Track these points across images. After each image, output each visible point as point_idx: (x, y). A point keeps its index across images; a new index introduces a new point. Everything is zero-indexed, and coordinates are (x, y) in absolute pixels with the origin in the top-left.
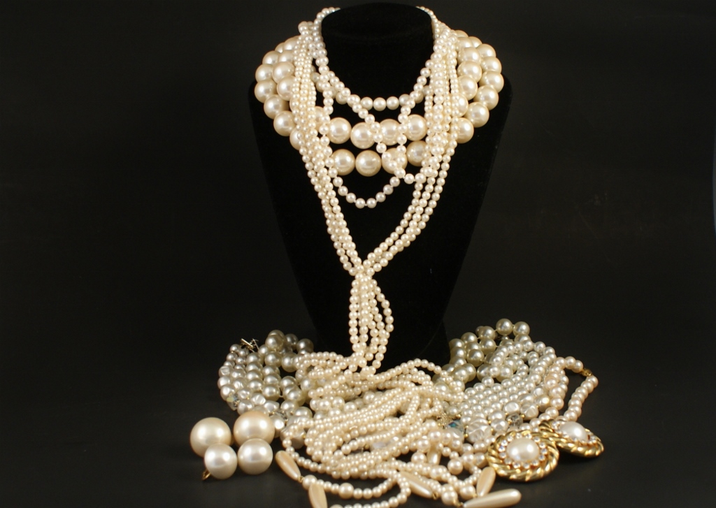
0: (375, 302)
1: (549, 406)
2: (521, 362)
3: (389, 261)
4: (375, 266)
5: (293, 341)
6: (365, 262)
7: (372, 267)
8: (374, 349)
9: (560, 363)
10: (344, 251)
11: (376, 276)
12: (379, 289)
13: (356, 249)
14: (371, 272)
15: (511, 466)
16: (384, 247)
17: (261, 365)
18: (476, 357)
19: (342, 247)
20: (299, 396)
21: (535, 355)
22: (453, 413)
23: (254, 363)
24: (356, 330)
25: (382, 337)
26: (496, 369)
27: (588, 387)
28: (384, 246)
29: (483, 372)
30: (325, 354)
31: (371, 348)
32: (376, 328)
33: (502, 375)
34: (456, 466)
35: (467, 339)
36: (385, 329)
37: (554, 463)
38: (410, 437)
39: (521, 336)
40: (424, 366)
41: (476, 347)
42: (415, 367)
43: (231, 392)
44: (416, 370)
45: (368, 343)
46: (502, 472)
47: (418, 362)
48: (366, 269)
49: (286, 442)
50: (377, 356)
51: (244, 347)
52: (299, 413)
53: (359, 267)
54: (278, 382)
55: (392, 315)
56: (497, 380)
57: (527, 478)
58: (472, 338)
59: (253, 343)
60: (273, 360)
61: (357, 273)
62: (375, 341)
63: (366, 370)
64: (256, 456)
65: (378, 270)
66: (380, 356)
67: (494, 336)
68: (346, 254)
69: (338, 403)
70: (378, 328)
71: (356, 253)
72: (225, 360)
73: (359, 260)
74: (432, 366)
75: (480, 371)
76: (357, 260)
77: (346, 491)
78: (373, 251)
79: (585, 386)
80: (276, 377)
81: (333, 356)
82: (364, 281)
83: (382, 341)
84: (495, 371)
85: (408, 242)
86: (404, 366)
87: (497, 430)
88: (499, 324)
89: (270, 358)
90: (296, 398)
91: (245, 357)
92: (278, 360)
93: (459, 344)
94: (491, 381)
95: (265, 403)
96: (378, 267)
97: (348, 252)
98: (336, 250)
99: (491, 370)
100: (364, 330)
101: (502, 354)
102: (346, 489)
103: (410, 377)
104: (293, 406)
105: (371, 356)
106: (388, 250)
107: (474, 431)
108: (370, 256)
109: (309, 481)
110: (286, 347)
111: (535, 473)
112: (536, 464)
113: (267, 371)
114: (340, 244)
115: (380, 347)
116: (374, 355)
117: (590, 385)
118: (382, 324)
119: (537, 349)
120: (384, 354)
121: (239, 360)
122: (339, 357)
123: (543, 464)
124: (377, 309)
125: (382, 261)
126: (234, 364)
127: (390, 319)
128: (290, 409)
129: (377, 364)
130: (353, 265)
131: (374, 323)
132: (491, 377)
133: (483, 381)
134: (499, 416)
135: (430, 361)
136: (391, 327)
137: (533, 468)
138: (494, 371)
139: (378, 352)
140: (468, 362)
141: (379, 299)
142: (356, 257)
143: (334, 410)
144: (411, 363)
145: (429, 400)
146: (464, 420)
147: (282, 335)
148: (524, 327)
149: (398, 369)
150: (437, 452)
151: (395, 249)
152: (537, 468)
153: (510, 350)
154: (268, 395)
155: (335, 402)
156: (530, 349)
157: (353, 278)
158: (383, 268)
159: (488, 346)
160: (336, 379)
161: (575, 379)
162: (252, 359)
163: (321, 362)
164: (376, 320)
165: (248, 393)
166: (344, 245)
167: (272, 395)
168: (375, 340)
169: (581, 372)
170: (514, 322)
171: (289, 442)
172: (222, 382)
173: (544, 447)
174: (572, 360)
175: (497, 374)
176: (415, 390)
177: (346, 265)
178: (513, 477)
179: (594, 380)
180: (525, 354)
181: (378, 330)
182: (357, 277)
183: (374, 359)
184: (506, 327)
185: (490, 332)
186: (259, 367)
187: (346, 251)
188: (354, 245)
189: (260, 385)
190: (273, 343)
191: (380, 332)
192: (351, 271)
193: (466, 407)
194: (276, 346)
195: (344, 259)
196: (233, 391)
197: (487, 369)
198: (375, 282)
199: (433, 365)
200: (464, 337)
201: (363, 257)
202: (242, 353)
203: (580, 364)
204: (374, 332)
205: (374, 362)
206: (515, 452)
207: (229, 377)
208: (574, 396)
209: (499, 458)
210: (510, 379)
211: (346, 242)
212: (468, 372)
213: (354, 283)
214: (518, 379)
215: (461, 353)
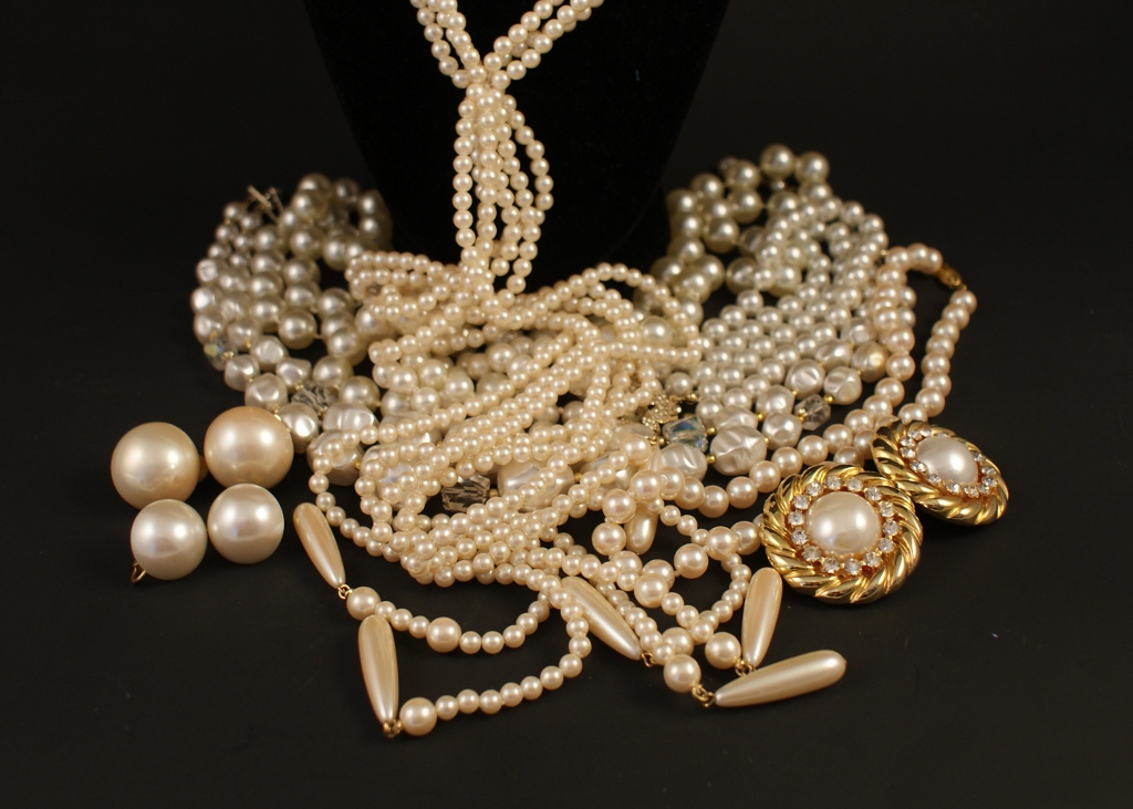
0: (511, 146)
1: (883, 374)
2: (814, 248)
3: (543, 56)
4: (512, 68)
5: (349, 193)
6: (488, 59)
7: (504, 69)
8: (510, 252)
9: (900, 262)
10: (440, 32)
11: (513, 89)
12: (520, 117)
13: (467, 29)
14: (501, 80)
15: (817, 565)
16: (531, 22)
17: (282, 257)
18: (724, 235)
19: (435, 22)
20: (353, 344)
21: (843, 232)
22: (680, 387)
23: (268, 253)
24: (468, 217)
25: (528, 223)
26: (768, 274)
27: (957, 318)
28: (530, 19)
29: (738, 276)
30: (405, 259)
31: (505, 249)
32: (515, 204)
33: (781, 285)
34: (693, 563)
35: (703, 188)
36: (534, 205)
37: (912, 552)
38: (591, 483)
39: (812, 186)
40: (618, 278)
41: (722, 210)
42: (601, 282)
43: (214, 329)
44: (600, 288)
45: (498, 237)
46: (796, 579)
47: (606, 271)
48: (490, 74)
49: (318, 482)
50: (517, 266)
51: (252, 207)
52: (349, 394)
53: (476, 70)
54: (313, 300)
55: (550, 173)
56: (770, 298)
57: (855, 598)
58: (713, 186)
59: (271, 200)
60: (307, 245)
61: (471, 83)
62: (513, 234)
63: (493, 306)
64: (248, 527)
65: (517, 77)
66: (525, 267)
67: (757, 181)
68: (444, 38)
69: (433, 375)
70: (520, 204)
71: (466, 38)
72: (212, 239)
73: (475, 54)
74: (635, 277)
75: (734, 272)
76: (469, 53)
77: (444, 637)
78: (505, 33)
79: (951, 315)
80: (310, 289)
81: (422, 264)
82: (487, 104)
83: (527, 232)
84: (765, 277)
85: (588, 11)
86: (577, 282)
87: (777, 441)
88: (767, 156)
89: (300, 240)
90: (346, 348)
91: (253, 233)
92: (316, 245)
93: (688, 202)
94: (756, 299)
95: (283, 362)
96: (517, 70)
97: (450, 32)
98: (422, 28)
99: (758, 276)
100: (487, 214)
101: (779, 236)
102: (442, 631)
103: (589, 303)
104: (339, 371)
105: (504, 265)
106: (541, 28)
107: (731, 450)
108: (498, 44)
109: (362, 600)
110: (335, 207)
111: (873, 584)
112: (874, 563)
113: (294, 271)
114: (432, 16)
115: (524, 247)
116: (511, 263)
117: (962, 314)
118: (528, 195)
119: (847, 218)
120: (533, 262)
121: (241, 241)
122: (434, 268)
123: (889, 561)
124: (516, 163)
125: (526, 57)
126: (229, 250)
127: (546, 183)
128: (333, 377)
129: (518, 282)
130: (461, 66)
131: (509, 195)
132: (755, 292)
133: (739, 299)
134: (781, 403)
135: (630, 266)
136: (547, 200)
137: (868, 572)
138: (763, 279)
139: (519, 257)
140: (710, 251)
141: (521, 140)
142: (470, 47)
143: (423, 394)
144: (592, 275)
145: (630, 366)
146: (704, 410)
147: (325, 183)
148: (818, 165)
149: (564, 290)
150: (648, 516)
151: (556, 28)
152: (878, 571)
153: (793, 222)
154: (291, 336)
155: (426, 372)
156: (831, 216)
157: (461, 94)
158: (528, 70)
159: (746, 206)
160: (427, 324)
161: (929, 297)
162: (264, 239)
163: (396, 276)
164: (515, 186)
165: (249, 332)
166: (441, 17)
167: (299, 336)
168: (513, 231)
169: (938, 273)
170: (797, 151)
171: (324, 481)
172: (201, 300)
173: (889, 514)
174: (922, 252)
175: (767, 285)
176: (601, 352)
177: (446, 64)
178: (822, 593)
179: (969, 299)
180: (821, 228)
181: (519, 208)
182: (470, 92)
183: (511, 272)
184: (780, 163)
185: (749, 173)
186: (276, 260)
187: (445, 30)
188: (461, 19)
189: (274, 309)
190: (307, 207)
191: (523, 213)
192: (457, 78)
193: (708, 371)
194: (312, 212)
195: (442, 51)
196: (219, 326)
197: (749, 269)
198: (511, 101)
199: (636, 275)
200: (697, 183)
201: (484, 46)
202: (247, 222)
203: (935, 257)
204: (510, 214)
205: (511, 281)
206: (826, 529)
207: (215, 286)
208: (932, 344)
209: (789, 540)
210: (793, 294)
211: (444, 11)
212: (707, 276)
213: (463, 108)
214: (813, 292)
215: (692, 224)
